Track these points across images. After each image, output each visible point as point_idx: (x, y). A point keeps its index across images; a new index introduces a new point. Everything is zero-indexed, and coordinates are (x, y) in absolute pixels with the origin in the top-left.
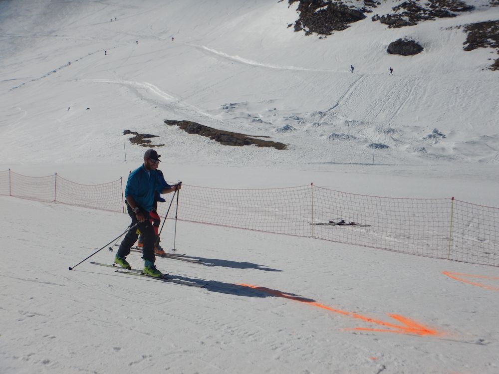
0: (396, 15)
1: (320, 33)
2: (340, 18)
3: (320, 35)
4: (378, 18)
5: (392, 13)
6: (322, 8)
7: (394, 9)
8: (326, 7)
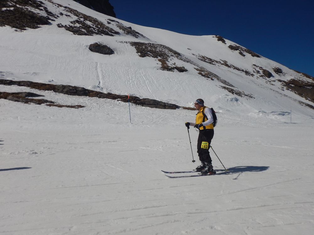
0: (75, 27)
1: (13, 27)
2: (29, 20)
3: (15, 29)
4: (62, 26)
5: (71, 25)
6: (8, 9)
7: (72, 22)
8: (12, 9)
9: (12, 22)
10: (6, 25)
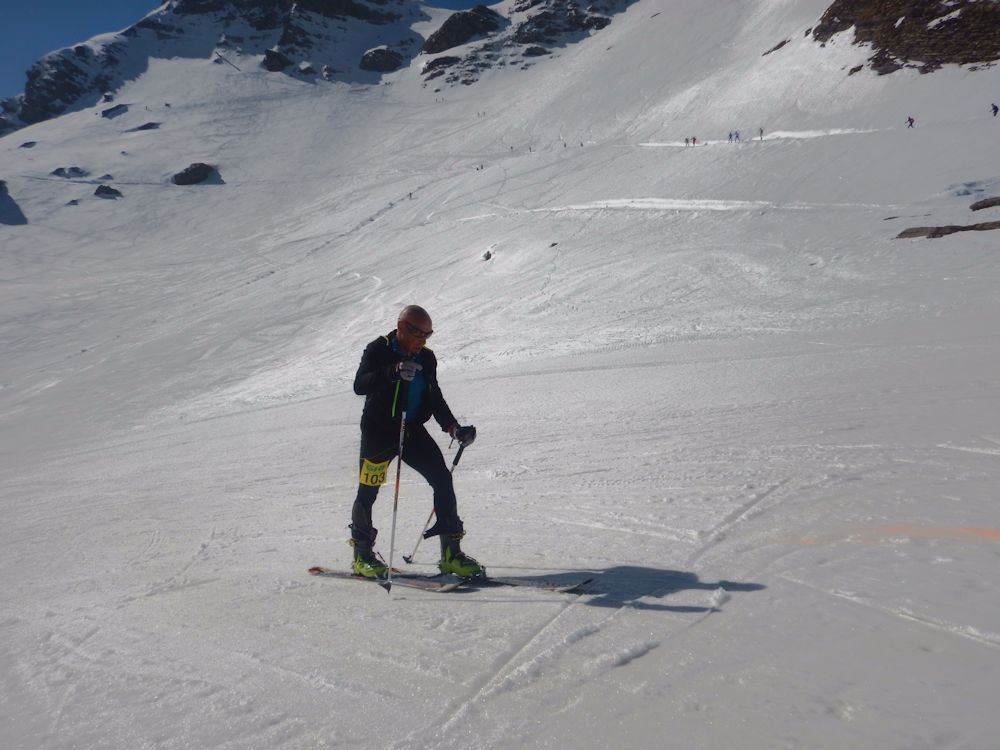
9: (958, 51)
10: (942, 65)
